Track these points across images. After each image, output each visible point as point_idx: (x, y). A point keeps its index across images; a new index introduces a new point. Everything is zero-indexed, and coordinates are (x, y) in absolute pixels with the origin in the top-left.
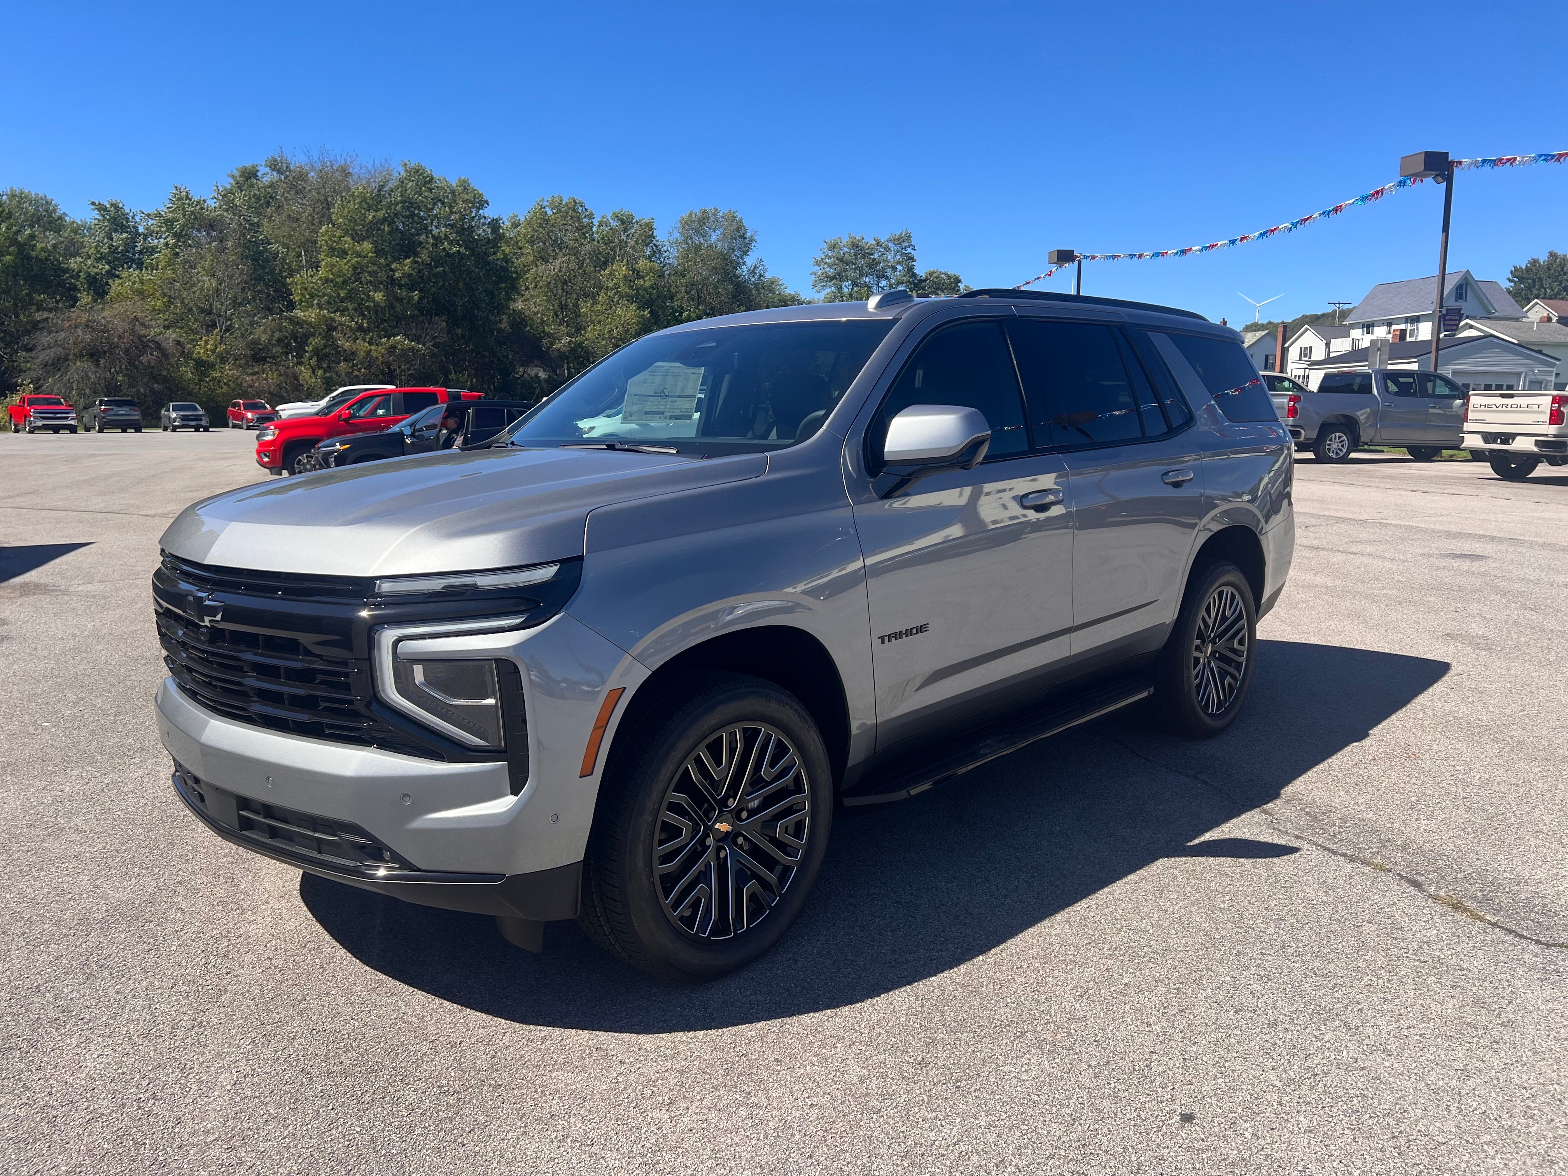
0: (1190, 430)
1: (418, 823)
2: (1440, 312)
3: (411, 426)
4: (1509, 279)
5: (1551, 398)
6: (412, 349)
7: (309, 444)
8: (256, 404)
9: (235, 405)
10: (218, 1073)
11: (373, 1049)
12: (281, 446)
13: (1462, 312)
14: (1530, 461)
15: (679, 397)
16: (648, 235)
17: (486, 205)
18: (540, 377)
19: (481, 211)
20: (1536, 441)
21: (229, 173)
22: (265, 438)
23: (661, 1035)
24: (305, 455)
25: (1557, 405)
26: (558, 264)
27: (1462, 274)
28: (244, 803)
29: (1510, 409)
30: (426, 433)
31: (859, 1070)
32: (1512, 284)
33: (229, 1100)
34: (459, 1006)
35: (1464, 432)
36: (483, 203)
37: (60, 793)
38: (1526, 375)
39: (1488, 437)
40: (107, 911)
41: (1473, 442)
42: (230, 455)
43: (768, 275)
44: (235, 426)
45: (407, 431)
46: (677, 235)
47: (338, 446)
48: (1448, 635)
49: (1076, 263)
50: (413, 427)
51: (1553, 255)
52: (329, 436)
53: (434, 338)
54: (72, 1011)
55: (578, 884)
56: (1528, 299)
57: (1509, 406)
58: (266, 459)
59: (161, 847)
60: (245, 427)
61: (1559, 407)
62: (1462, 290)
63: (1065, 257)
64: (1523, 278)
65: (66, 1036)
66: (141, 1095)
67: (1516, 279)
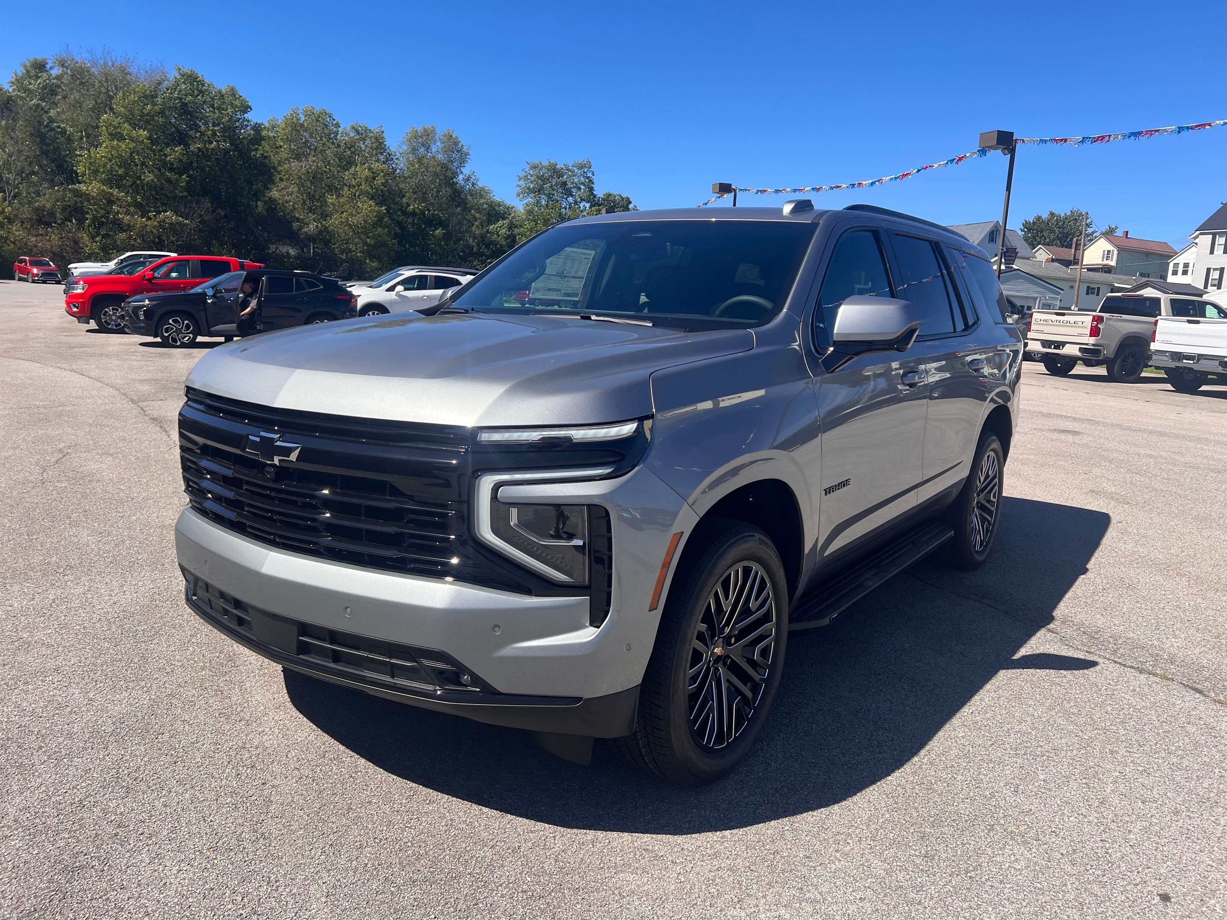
0: (980, 328)
1: (507, 651)
2: (1002, 250)
3: (213, 288)
4: (1021, 229)
5: (1092, 317)
6: (180, 223)
7: (117, 299)
8: (41, 261)
9: (21, 261)
10: (306, 885)
11: (442, 857)
12: (90, 299)
13: (1017, 251)
14: (1071, 363)
15: (573, 277)
16: (379, 145)
17: (249, 110)
18: (290, 253)
19: (246, 115)
20: (1080, 348)
21: (22, 62)
22: (75, 291)
23: (693, 836)
24: (111, 308)
25: (1095, 323)
26: (311, 163)
27: (993, 224)
28: (304, 628)
29: (1062, 324)
30: (226, 295)
31: (880, 864)
32: (1023, 233)
33: (331, 913)
34: (498, 812)
35: (1027, 339)
36: (246, 108)
37: (10, 608)
38: (1040, 299)
39: (1046, 343)
40: (114, 723)
41: (1035, 346)
42: (27, 304)
43: (480, 184)
44: (20, 279)
45: (210, 292)
46: (405, 147)
47: (147, 302)
48: (1092, 491)
49: (733, 194)
50: (215, 290)
51: (1052, 214)
52: (134, 293)
53: (201, 216)
54: (128, 826)
55: (636, 706)
56: (1033, 244)
57: (1061, 322)
58: (75, 310)
59: (136, 660)
60: (30, 280)
61: (1097, 324)
62: (993, 234)
63: (725, 188)
64: (1030, 229)
65: (135, 852)
66: (241, 911)
67: (1026, 230)
